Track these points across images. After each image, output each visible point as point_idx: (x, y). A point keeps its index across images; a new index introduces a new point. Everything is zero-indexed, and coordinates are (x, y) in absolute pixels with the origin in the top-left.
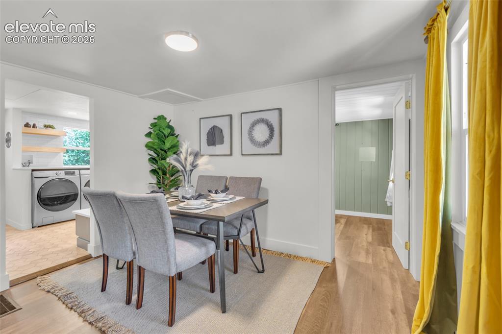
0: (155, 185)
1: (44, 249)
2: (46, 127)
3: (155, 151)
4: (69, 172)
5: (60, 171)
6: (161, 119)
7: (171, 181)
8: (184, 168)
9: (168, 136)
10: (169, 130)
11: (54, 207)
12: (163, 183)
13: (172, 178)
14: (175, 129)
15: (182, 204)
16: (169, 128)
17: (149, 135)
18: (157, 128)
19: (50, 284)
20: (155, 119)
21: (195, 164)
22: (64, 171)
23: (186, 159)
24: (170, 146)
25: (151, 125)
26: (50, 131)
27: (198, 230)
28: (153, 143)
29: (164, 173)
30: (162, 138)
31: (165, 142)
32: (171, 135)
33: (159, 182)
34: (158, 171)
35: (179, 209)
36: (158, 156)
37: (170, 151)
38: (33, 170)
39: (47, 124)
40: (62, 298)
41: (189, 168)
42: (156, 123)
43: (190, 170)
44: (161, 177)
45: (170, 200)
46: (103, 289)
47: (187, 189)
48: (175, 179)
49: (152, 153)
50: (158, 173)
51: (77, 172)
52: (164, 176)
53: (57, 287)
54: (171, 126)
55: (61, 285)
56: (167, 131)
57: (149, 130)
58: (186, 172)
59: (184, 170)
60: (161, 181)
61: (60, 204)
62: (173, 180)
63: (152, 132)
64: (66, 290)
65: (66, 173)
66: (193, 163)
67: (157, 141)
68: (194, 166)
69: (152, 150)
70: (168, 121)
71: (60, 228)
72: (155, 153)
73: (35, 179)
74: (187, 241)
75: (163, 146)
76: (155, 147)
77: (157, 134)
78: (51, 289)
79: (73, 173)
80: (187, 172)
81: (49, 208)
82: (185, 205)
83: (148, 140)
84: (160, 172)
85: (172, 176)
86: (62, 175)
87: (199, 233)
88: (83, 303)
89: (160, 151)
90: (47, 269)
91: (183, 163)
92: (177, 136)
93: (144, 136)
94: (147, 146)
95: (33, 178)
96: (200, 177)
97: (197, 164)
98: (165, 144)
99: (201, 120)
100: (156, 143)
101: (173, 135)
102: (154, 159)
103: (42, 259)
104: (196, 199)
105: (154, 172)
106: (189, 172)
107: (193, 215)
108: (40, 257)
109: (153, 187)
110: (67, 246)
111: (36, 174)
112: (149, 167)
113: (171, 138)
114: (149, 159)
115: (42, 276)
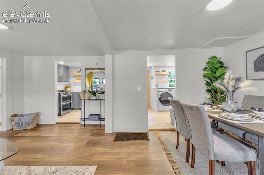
0: (210, 99)
1: (160, 120)
2: (163, 71)
3: (209, 78)
4: (170, 90)
5: (167, 89)
6: (213, 58)
7: (221, 98)
8: (227, 89)
9: (218, 69)
10: (219, 65)
11: (165, 104)
12: (215, 98)
13: (221, 96)
14: (224, 63)
15: (223, 114)
16: (219, 63)
17: (205, 69)
18: (210, 64)
19: (159, 135)
20: (209, 59)
21: (237, 86)
22: (168, 89)
23: (228, 83)
24: (220, 75)
25: (206, 63)
26: (164, 73)
27: (242, 137)
28: (208, 74)
29: (216, 92)
30: (214, 70)
31: (216, 72)
32: (220, 68)
33: (212, 98)
34: (211, 90)
35: (220, 117)
36: (211, 81)
37: (219, 78)
38: (158, 89)
39: (163, 70)
40: (162, 143)
41: (231, 89)
42: (210, 61)
43: (233, 91)
44: (214, 94)
45: (216, 110)
46: (177, 148)
47: (230, 104)
48: (223, 96)
49: (207, 80)
50: (211, 92)
51: (173, 90)
52: (215, 94)
53: (161, 138)
54: (221, 61)
55: (163, 137)
56: (217, 65)
57: (205, 67)
58: (228, 92)
59: (226, 90)
60: (214, 97)
61: (167, 103)
62: (222, 97)
63: (207, 67)
64: (163, 141)
65: (169, 90)
66: (235, 86)
67: (211, 72)
68: (236, 88)
69: (207, 78)
70: (218, 59)
71: (166, 114)
72: (210, 80)
73: (159, 92)
74: (226, 141)
75: (214, 75)
76: (209, 76)
77: (210, 68)
78: (159, 138)
79: (171, 90)
80: (230, 92)
81: (163, 104)
82: (225, 115)
83: (205, 72)
84: (213, 92)
85: (221, 94)
86: (167, 91)
87: (242, 139)
88: (168, 150)
89: (212, 78)
90: (159, 129)
91: (226, 86)
92: (225, 68)
93: (202, 70)
94: (204, 76)
95: (158, 92)
96: (246, 96)
97: (239, 87)
98: (216, 74)
99: (248, 53)
100: (209, 74)
101: (222, 67)
102: (209, 83)
103: (158, 124)
104: (235, 113)
105: (208, 91)
106: (232, 93)
107: (231, 124)
108: (158, 123)
109: (208, 100)
110: (167, 122)
111: (159, 90)
112: (205, 88)
113: (220, 69)
114: (206, 84)
115: (158, 131)
